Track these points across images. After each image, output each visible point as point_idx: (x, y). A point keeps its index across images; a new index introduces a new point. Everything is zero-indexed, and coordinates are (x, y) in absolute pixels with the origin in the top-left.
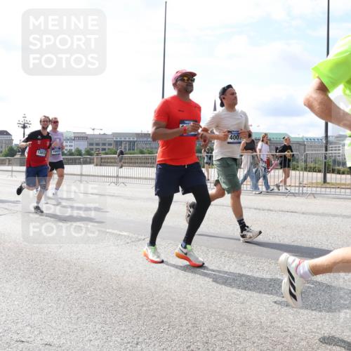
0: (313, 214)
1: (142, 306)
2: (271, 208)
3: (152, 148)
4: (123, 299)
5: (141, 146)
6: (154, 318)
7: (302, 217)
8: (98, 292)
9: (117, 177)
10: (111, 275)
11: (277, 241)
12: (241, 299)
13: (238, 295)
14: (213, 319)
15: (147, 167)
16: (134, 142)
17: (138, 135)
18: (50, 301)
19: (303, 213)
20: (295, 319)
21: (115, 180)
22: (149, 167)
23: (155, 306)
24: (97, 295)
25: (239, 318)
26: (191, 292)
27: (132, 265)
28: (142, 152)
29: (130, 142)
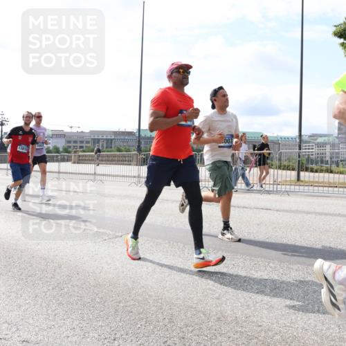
0: (287, 211)
1: (120, 302)
2: (247, 206)
3: (129, 146)
4: (100, 295)
5: (118, 144)
6: (131, 314)
7: (276, 214)
8: (76, 288)
9: (95, 174)
10: (88, 272)
11: (251, 238)
12: (217, 295)
13: (214, 291)
14: (189, 314)
15: (124, 164)
16: (112, 140)
17: (115, 133)
18: (27, 298)
19: (277, 211)
20: (269, 314)
21: (92, 177)
22: (126, 164)
23: (132, 302)
24: (74, 291)
25: (214, 313)
26: (168, 289)
27: (109, 262)
28: (119, 150)
29: (107, 140)
